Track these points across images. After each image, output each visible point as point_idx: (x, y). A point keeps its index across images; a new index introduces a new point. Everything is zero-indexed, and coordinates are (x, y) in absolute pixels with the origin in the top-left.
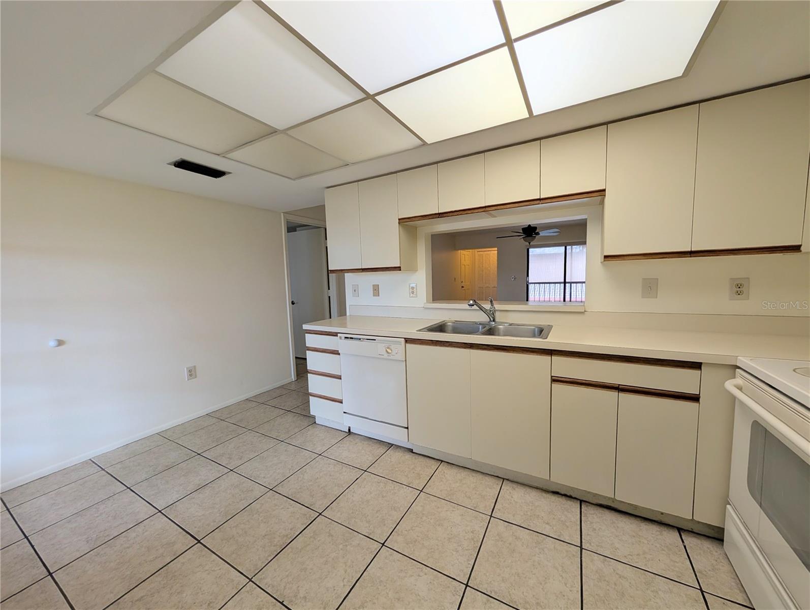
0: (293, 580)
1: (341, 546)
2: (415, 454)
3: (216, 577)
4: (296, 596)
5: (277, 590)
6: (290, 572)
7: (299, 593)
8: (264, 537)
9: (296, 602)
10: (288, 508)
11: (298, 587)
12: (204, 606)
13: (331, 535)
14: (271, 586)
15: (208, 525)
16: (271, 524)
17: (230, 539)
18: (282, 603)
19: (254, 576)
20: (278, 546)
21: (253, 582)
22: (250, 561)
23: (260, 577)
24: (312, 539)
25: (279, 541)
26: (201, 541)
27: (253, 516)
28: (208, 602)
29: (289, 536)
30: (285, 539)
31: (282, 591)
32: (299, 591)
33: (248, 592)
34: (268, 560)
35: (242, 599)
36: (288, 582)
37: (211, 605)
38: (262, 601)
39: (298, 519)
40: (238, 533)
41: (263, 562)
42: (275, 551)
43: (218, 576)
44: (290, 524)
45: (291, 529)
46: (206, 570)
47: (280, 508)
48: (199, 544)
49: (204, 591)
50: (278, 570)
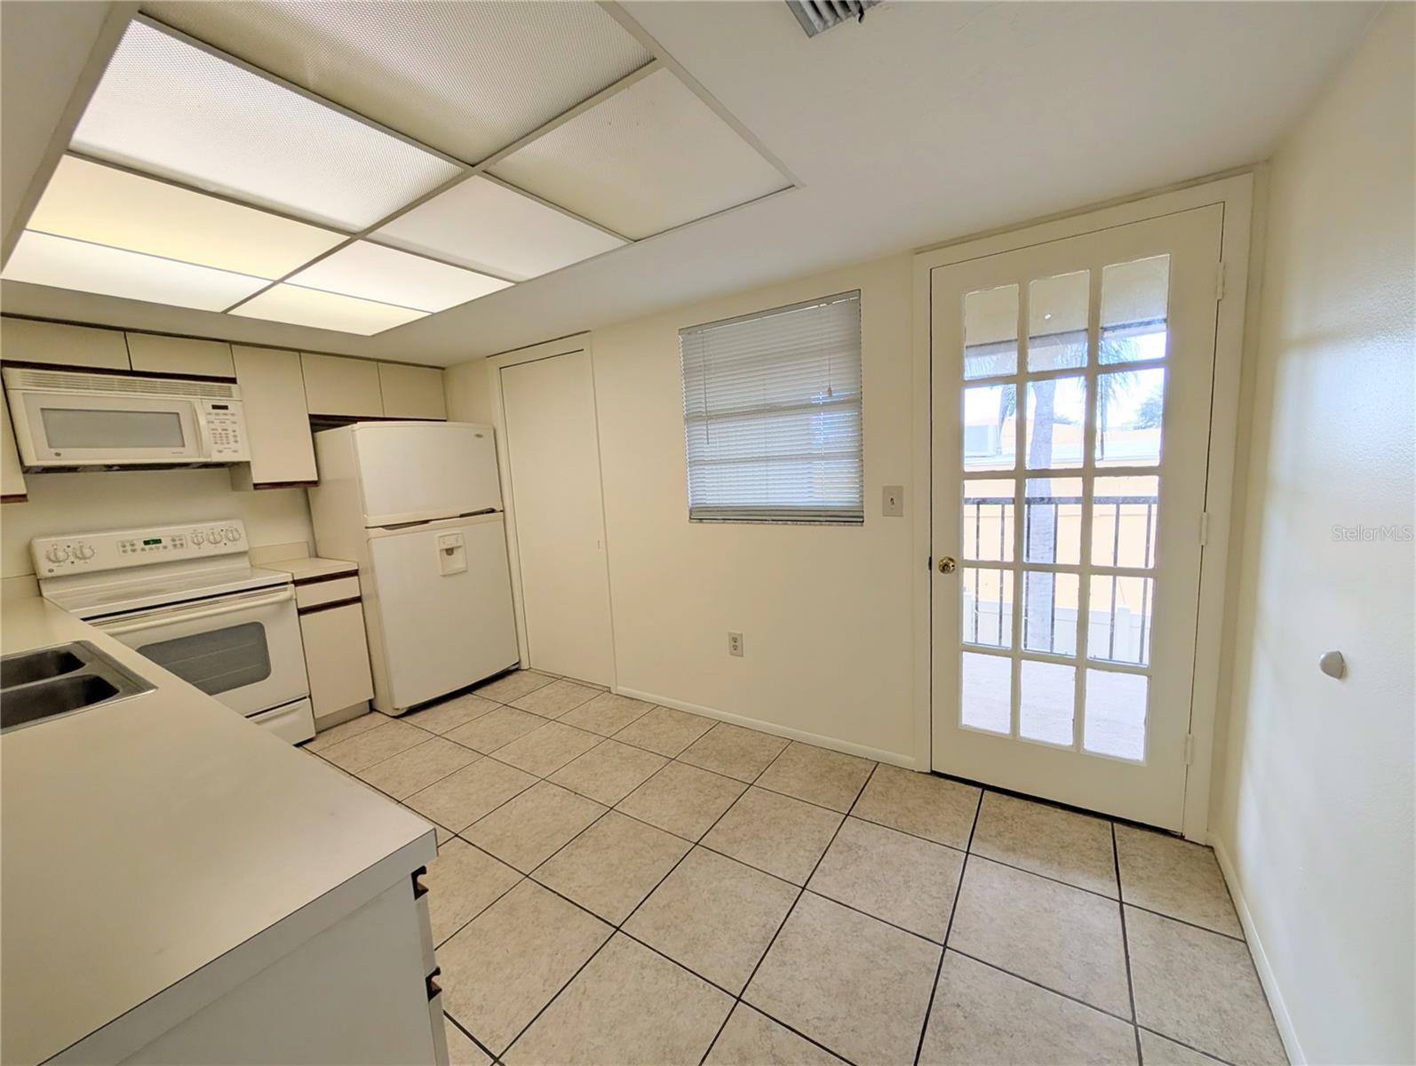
1: (508, 834)
10: (580, 887)
13: (518, 847)
24: (544, 843)
39: (562, 870)
44: (573, 863)
45: (573, 855)
47: (592, 888)
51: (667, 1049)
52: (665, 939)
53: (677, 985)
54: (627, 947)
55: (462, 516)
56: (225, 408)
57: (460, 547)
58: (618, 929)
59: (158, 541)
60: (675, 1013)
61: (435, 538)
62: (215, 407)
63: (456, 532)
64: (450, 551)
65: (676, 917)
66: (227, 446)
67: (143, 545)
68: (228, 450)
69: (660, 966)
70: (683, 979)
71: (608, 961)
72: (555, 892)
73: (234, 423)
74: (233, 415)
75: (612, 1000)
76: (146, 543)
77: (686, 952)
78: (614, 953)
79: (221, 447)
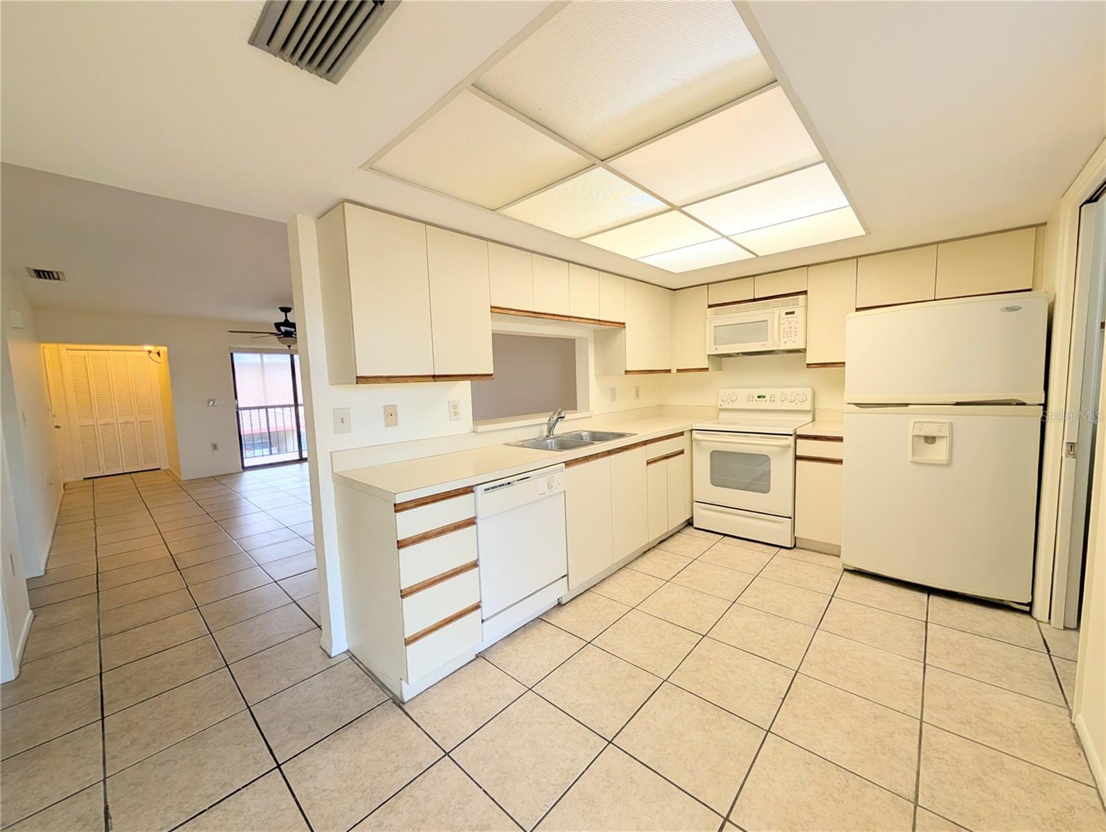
2: (567, 605)
3: (775, 769)
4: (774, 690)
7: (769, 688)
8: (707, 732)
12: (812, 769)
14: (770, 711)
16: (684, 727)
18: (784, 699)
19: (763, 729)
20: (720, 715)
21: (770, 728)
22: (745, 737)
23: (762, 723)
25: (712, 715)
26: (725, 816)
28: (807, 766)
29: (703, 705)
30: (707, 710)
31: (772, 701)
32: (767, 689)
33: (782, 730)
34: (739, 720)
35: (792, 734)
36: (762, 697)
37: (808, 761)
38: (787, 716)
39: (674, 700)
41: (745, 725)
42: (727, 717)
43: (774, 767)
45: (692, 705)
46: (770, 786)
47: (655, 723)
48: (730, 818)
49: (796, 777)
51: (507, 775)
52: (596, 777)
53: (552, 785)
54: (592, 749)
55: (957, 404)
56: (793, 313)
57: (943, 437)
58: (610, 742)
59: (764, 397)
60: (531, 782)
61: (909, 423)
62: (787, 314)
63: (942, 421)
64: (930, 439)
65: (619, 788)
66: (790, 338)
67: (757, 398)
68: (790, 342)
69: (571, 772)
70: (557, 789)
71: (582, 737)
72: (648, 699)
73: (797, 322)
74: (797, 317)
75: (551, 741)
76: (759, 397)
77: (580, 793)
78: (588, 740)
79: (786, 340)
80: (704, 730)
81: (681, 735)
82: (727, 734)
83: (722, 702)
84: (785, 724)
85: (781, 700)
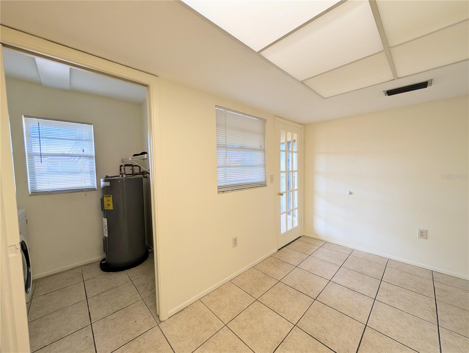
0: (295, 346)
4: (286, 348)
5: (289, 338)
6: (300, 344)
7: (287, 350)
9: (282, 349)
11: (291, 349)
14: (292, 335)
15: (326, 300)
16: (334, 330)
17: (319, 311)
18: (282, 342)
19: (298, 327)
20: (317, 336)
21: (294, 327)
22: (306, 323)
23: (297, 329)
25: (321, 336)
26: (316, 300)
27: (338, 319)
29: (326, 341)
30: (324, 339)
31: (289, 341)
32: (289, 350)
33: (289, 325)
35: (286, 323)
36: (294, 344)
38: (284, 332)
40: (323, 314)
41: (306, 329)
42: (314, 334)
45: (332, 342)
48: (314, 300)
50: (302, 337)
80: (324, 328)
81: (334, 326)
82: (314, 325)
83: (316, 343)
84: (286, 328)
85: (283, 341)
